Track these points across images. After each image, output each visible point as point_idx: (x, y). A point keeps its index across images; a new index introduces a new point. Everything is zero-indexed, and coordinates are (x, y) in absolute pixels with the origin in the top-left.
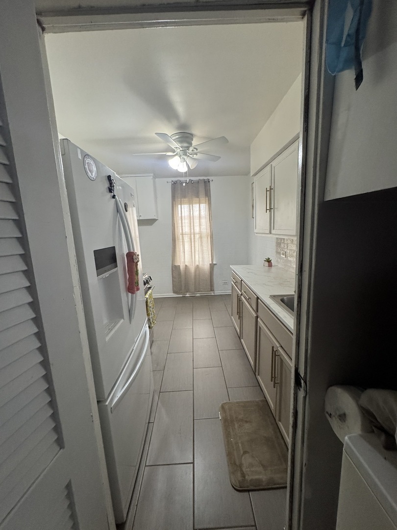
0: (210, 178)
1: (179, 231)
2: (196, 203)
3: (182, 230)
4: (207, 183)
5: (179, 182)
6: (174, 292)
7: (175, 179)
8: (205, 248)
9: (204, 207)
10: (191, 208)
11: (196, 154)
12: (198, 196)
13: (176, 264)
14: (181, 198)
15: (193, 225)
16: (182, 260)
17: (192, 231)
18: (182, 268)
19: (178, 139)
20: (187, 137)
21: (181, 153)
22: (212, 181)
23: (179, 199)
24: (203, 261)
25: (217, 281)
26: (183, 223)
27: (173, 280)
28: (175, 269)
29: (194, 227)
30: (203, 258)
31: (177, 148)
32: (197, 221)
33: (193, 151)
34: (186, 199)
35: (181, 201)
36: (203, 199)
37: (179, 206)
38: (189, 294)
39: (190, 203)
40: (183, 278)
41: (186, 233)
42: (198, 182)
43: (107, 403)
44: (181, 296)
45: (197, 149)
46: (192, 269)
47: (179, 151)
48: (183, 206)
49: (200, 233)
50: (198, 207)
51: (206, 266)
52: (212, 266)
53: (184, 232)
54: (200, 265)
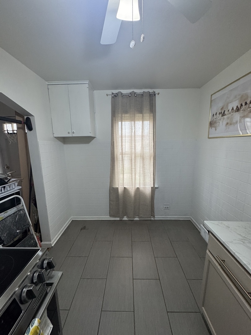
0: (157, 91)
1: (118, 151)
2: (138, 120)
3: (122, 149)
4: (152, 96)
5: (119, 95)
6: (111, 216)
7: (115, 91)
8: (147, 171)
9: (148, 125)
10: (133, 125)
12: (141, 112)
13: (114, 187)
14: (122, 114)
16: (121, 182)
18: (120, 190)
22: (158, 94)
23: (120, 115)
24: (144, 184)
25: (158, 205)
26: (124, 141)
27: (110, 203)
28: (113, 191)
30: (144, 181)
32: (139, 139)
34: (128, 115)
35: (122, 117)
36: (147, 115)
37: (120, 123)
38: (127, 218)
39: (133, 119)
41: (126, 153)
42: (142, 95)
44: (118, 219)
46: (132, 191)
48: (123, 123)
49: (142, 154)
50: (141, 124)
51: (148, 191)
52: (153, 189)
53: (124, 151)
54: (141, 188)
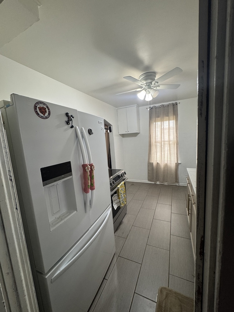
0: (178, 102)
1: (153, 141)
2: (166, 120)
4: (175, 105)
5: (154, 107)
6: (149, 180)
7: (151, 106)
8: (172, 152)
9: (172, 123)
10: (163, 124)
11: (159, 86)
12: (168, 116)
13: (151, 162)
15: (164, 136)
17: (163, 139)
18: (155, 164)
19: (144, 78)
20: (151, 75)
21: (146, 87)
22: (179, 103)
23: (154, 119)
24: (171, 161)
25: (181, 176)
26: (157, 135)
27: (148, 172)
28: (150, 165)
29: (164, 137)
30: (170, 158)
31: (142, 84)
32: (166, 131)
33: (154, 84)
34: (159, 118)
35: (155, 119)
36: (171, 117)
37: (154, 123)
38: (159, 183)
39: (162, 120)
40: (155, 171)
41: (158, 141)
42: (168, 106)
43: (46, 277)
44: (154, 183)
45: (158, 83)
46: (162, 166)
47: (144, 86)
48: (156, 123)
49: (169, 141)
50: (168, 123)
51: (173, 165)
52: (177, 165)
53: (157, 140)
54: (169, 164)
